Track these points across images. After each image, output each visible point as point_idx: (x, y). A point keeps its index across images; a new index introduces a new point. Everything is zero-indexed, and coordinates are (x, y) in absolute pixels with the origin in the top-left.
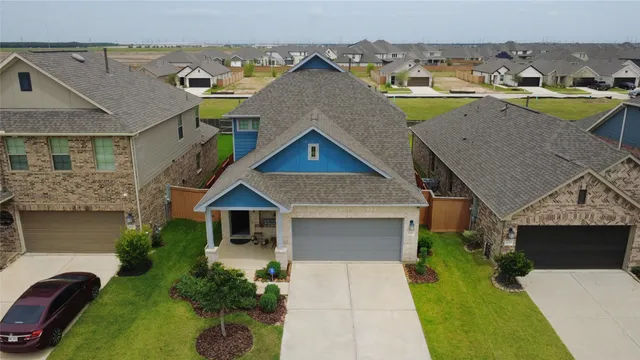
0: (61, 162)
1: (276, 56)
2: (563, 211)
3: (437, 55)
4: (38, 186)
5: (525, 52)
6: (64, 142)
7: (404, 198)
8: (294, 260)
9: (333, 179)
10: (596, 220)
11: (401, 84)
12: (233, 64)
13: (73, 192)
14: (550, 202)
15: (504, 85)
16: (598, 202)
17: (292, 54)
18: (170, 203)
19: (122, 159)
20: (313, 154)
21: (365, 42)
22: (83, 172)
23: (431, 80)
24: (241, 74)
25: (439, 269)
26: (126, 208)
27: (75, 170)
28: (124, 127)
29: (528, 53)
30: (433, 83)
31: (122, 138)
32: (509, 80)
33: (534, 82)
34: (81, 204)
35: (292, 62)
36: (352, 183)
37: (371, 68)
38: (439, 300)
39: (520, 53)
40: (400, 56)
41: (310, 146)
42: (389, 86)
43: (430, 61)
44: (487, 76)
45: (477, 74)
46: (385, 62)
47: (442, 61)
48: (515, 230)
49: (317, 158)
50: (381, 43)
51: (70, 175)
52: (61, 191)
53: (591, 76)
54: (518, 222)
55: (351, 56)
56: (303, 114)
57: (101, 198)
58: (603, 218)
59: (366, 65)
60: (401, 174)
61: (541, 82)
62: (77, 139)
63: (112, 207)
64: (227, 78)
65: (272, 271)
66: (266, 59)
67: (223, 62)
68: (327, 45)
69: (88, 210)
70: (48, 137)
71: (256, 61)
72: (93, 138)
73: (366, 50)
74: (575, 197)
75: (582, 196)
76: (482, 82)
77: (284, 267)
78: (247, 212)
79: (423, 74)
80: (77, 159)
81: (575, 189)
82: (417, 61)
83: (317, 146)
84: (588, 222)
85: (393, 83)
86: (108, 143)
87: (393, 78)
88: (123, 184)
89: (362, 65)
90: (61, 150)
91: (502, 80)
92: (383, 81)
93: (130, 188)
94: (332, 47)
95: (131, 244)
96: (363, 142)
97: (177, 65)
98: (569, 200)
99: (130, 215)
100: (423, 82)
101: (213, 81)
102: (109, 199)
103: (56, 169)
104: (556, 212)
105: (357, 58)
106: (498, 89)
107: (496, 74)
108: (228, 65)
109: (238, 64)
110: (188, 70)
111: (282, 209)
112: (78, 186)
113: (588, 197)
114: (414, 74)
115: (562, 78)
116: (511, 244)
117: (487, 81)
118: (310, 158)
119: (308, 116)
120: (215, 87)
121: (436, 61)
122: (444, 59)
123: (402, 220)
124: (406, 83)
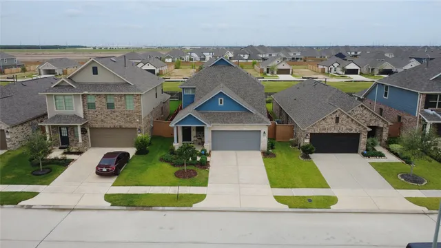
0: (110, 106)
1: (195, 55)
2: (329, 127)
3: (298, 54)
4: (100, 116)
5: (356, 53)
6: (112, 97)
7: (260, 122)
8: (213, 150)
9: (230, 114)
10: (344, 130)
11: (272, 73)
12: (167, 60)
13: (114, 119)
14: (323, 122)
15: (337, 73)
16: (344, 122)
17: (204, 54)
18: (153, 128)
19: (137, 104)
20: (221, 103)
21: (251, 47)
22: (120, 110)
23: (291, 71)
24: (173, 66)
25: (277, 153)
26: (138, 127)
27: (116, 109)
28: (139, 91)
29: (358, 53)
30: (292, 72)
31: (138, 95)
32: (339, 71)
33: (354, 72)
34: (117, 125)
35: (204, 59)
36: (238, 115)
37: (254, 64)
38: (275, 163)
39: (353, 53)
40: (274, 55)
41: (219, 99)
42: (265, 74)
43: (293, 59)
44: (326, 68)
45: (320, 67)
46: (264, 59)
47: (301, 59)
48: (309, 135)
49: (223, 104)
50: (261, 47)
51: (114, 112)
52: (109, 118)
53: (391, 68)
54: (310, 132)
55: (242, 56)
56: (216, 86)
57: (127, 122)
58: (347, 129)
59: (251, 61)
60: (261, 112)
61: (359, 71)
62: (118, 95)
63: (132, 126)
64: (165, 69)
65: (203, 152)
66: (188, 57)
67: (160, 59)
68: (227, 47)
69: (121, 128)
70: (105, 95)
71: (181, 58)
72: (125, 95)
73: (252, 51)
74: (334, 121)
75: (337, 120)
76: (323, 72)
77: (208, 152)
78: (190, 127)
79: (286, 67)
80: (117, 104)
81: (334, 116)
82: (284, 59)
83: (223, 99)
84: (341, 131)
85: (268, 72)
86: (131, 97)
87: (268, 69)
88: (137, 116)
89: (249, 61)
90: (110, 100)
91: (335, 70)
92: (262, 71)
93: (140, 117)
94: (231, 49)
95: (142, 141)
96: (244, 99)
97: (134, 61)
98: (331, 122)
99: (139, 129)
100: (286, 72)
101: (157, 71)
102: (130, 122)
103: (108, 108)
104: (326, 127)
105: (246, 57)
106: (333, 76)
107: (332, 67)
108: (164, 61)
109: (170, 60)
110: (141, 64)
111: (208, 125)
112: (117, 116)
113: (340, 120)
114: (281, 67)
115: (372, 69)
116: (307, 141)
117: (326, 71)
118: (219, 104)
119: (219, 87)
120: (158, 74)
121: (297, 59)
122: (303, 57)
123: (260, 131)
124: (275, 73)
